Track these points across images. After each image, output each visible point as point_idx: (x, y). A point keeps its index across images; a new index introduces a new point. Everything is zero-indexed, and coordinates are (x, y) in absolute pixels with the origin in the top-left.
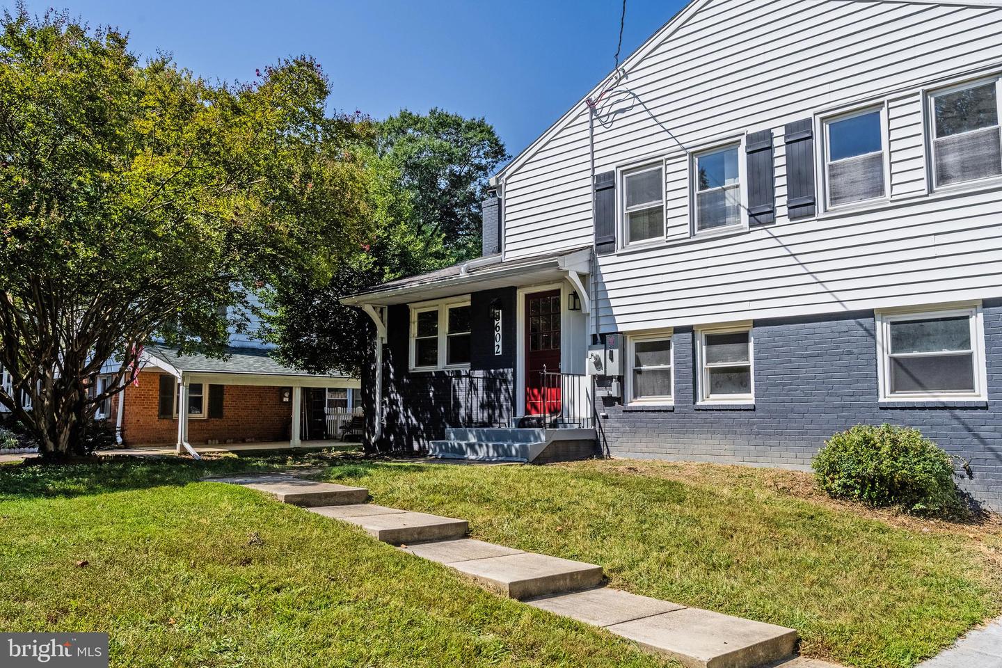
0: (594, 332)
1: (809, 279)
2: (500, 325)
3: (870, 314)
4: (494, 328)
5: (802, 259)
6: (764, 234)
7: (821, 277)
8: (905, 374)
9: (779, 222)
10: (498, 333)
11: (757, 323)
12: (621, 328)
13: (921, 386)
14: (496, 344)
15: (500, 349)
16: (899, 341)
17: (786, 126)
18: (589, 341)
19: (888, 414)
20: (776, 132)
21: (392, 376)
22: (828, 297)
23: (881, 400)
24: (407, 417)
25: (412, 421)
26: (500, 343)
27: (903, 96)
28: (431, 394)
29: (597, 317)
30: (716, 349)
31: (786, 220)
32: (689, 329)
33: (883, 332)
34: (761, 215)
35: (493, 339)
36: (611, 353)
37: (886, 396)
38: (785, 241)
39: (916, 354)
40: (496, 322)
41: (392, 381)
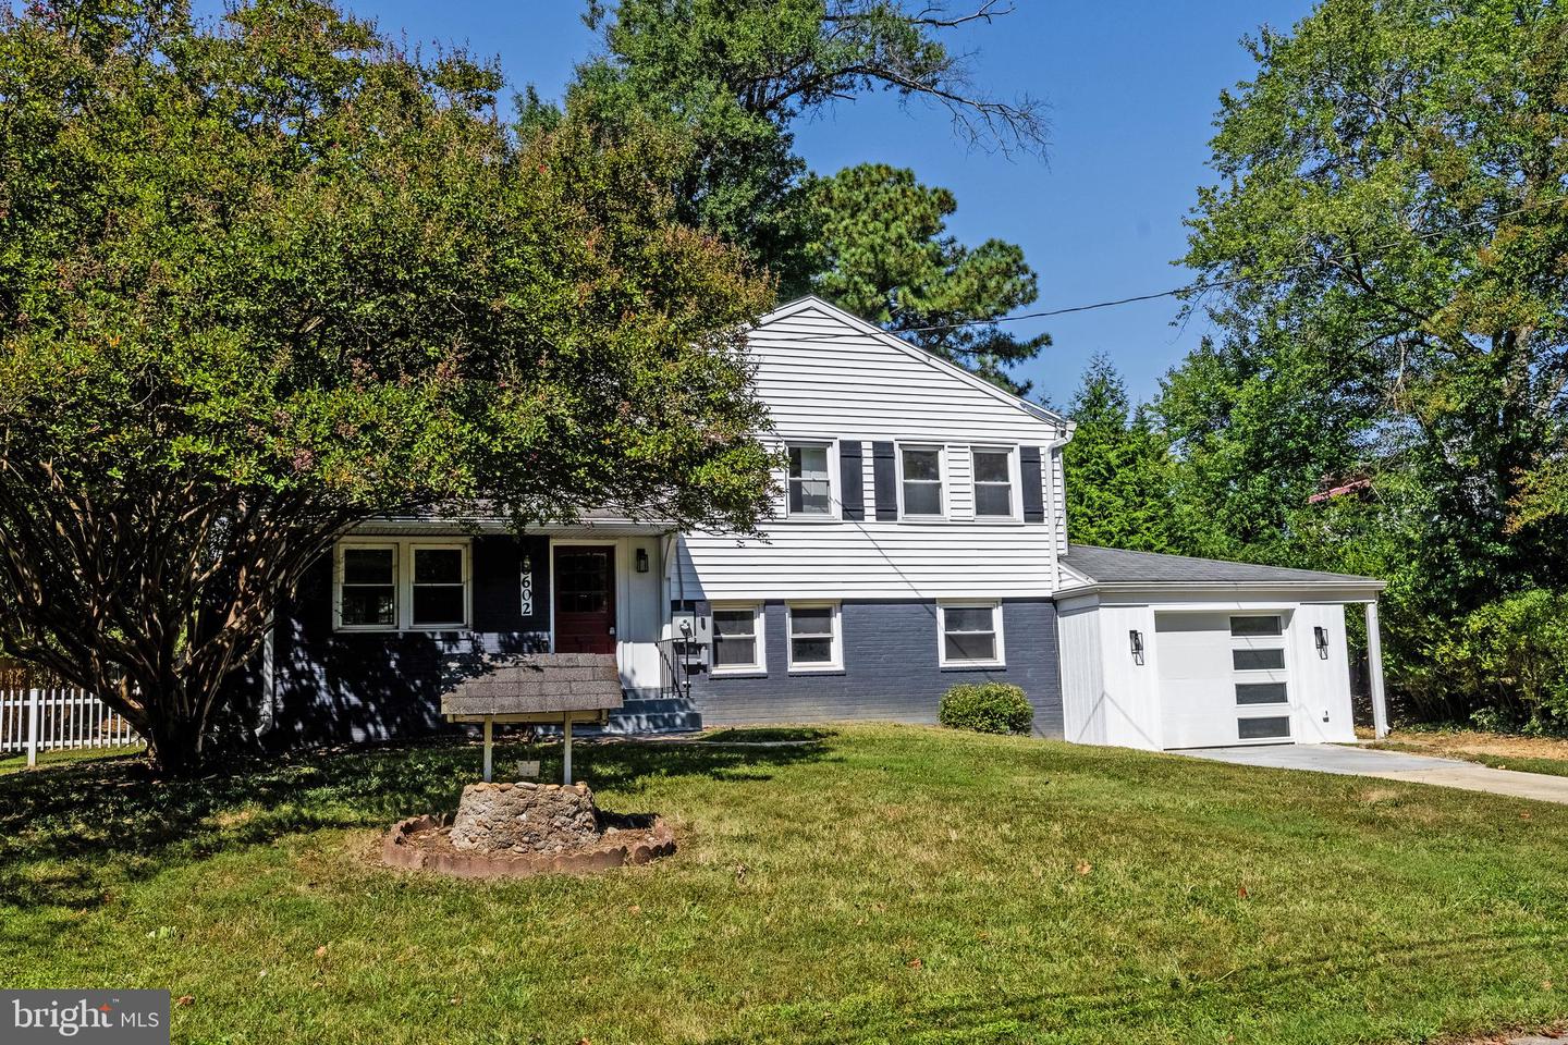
0: (675, 596)
1: (891, 569)
2: (530, 579)
3: (933, 601)
4: (517, 584)
5: (886, 553)
6: (853, 527)
7: (902, 569)
8: (956, 647)
9: (867, 519)
10: (526, 590)
11: (844, 602)
12: (709, 596)
13: (965, 655)
14: (523, 602)
15: (530, 609)
16: (950, 623)
17: (874, 443)
18: (667, 607)
19: (947, 676)
20: (864, 445)
21: (297, 636)
22: (906, 586)
23: (941, 665)
24: (337, 696)
25: (348, 700)
26: (530, 602)
27: (957, 446)
28: (393, 664)
29: (680, 582)
30: (800, 621)
31: (874, 519)
32: (781, 602)
33: (941, 614)
34: (853, 511)
35: (518, 597)
36: (703, 620)
37: (943, 662)
38: (873, 536)
39: (958, 632)
40: (523, 576)
41: (297, 643)
